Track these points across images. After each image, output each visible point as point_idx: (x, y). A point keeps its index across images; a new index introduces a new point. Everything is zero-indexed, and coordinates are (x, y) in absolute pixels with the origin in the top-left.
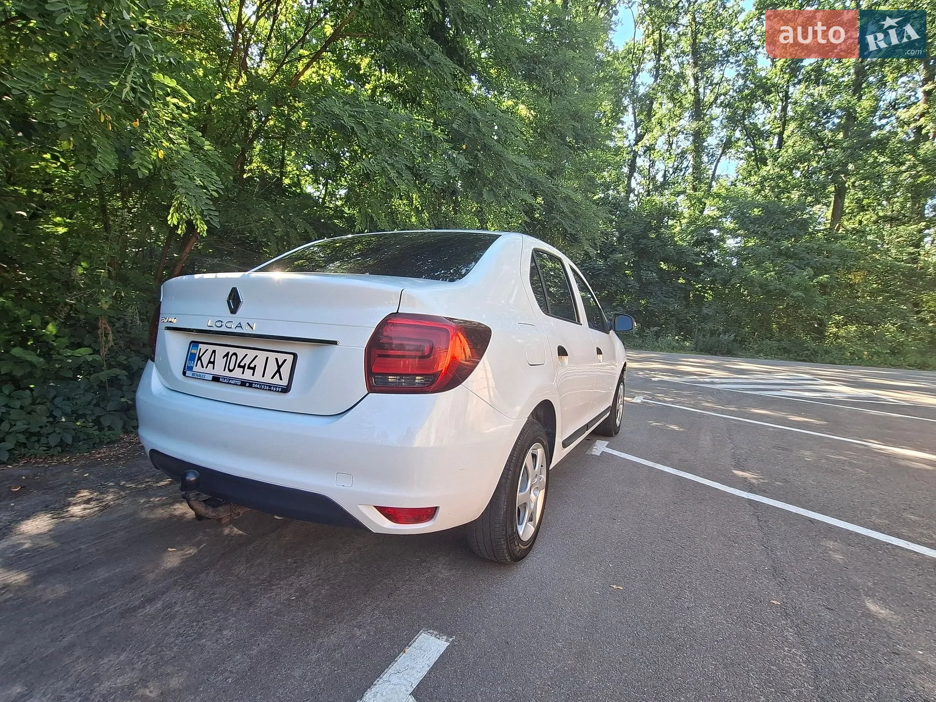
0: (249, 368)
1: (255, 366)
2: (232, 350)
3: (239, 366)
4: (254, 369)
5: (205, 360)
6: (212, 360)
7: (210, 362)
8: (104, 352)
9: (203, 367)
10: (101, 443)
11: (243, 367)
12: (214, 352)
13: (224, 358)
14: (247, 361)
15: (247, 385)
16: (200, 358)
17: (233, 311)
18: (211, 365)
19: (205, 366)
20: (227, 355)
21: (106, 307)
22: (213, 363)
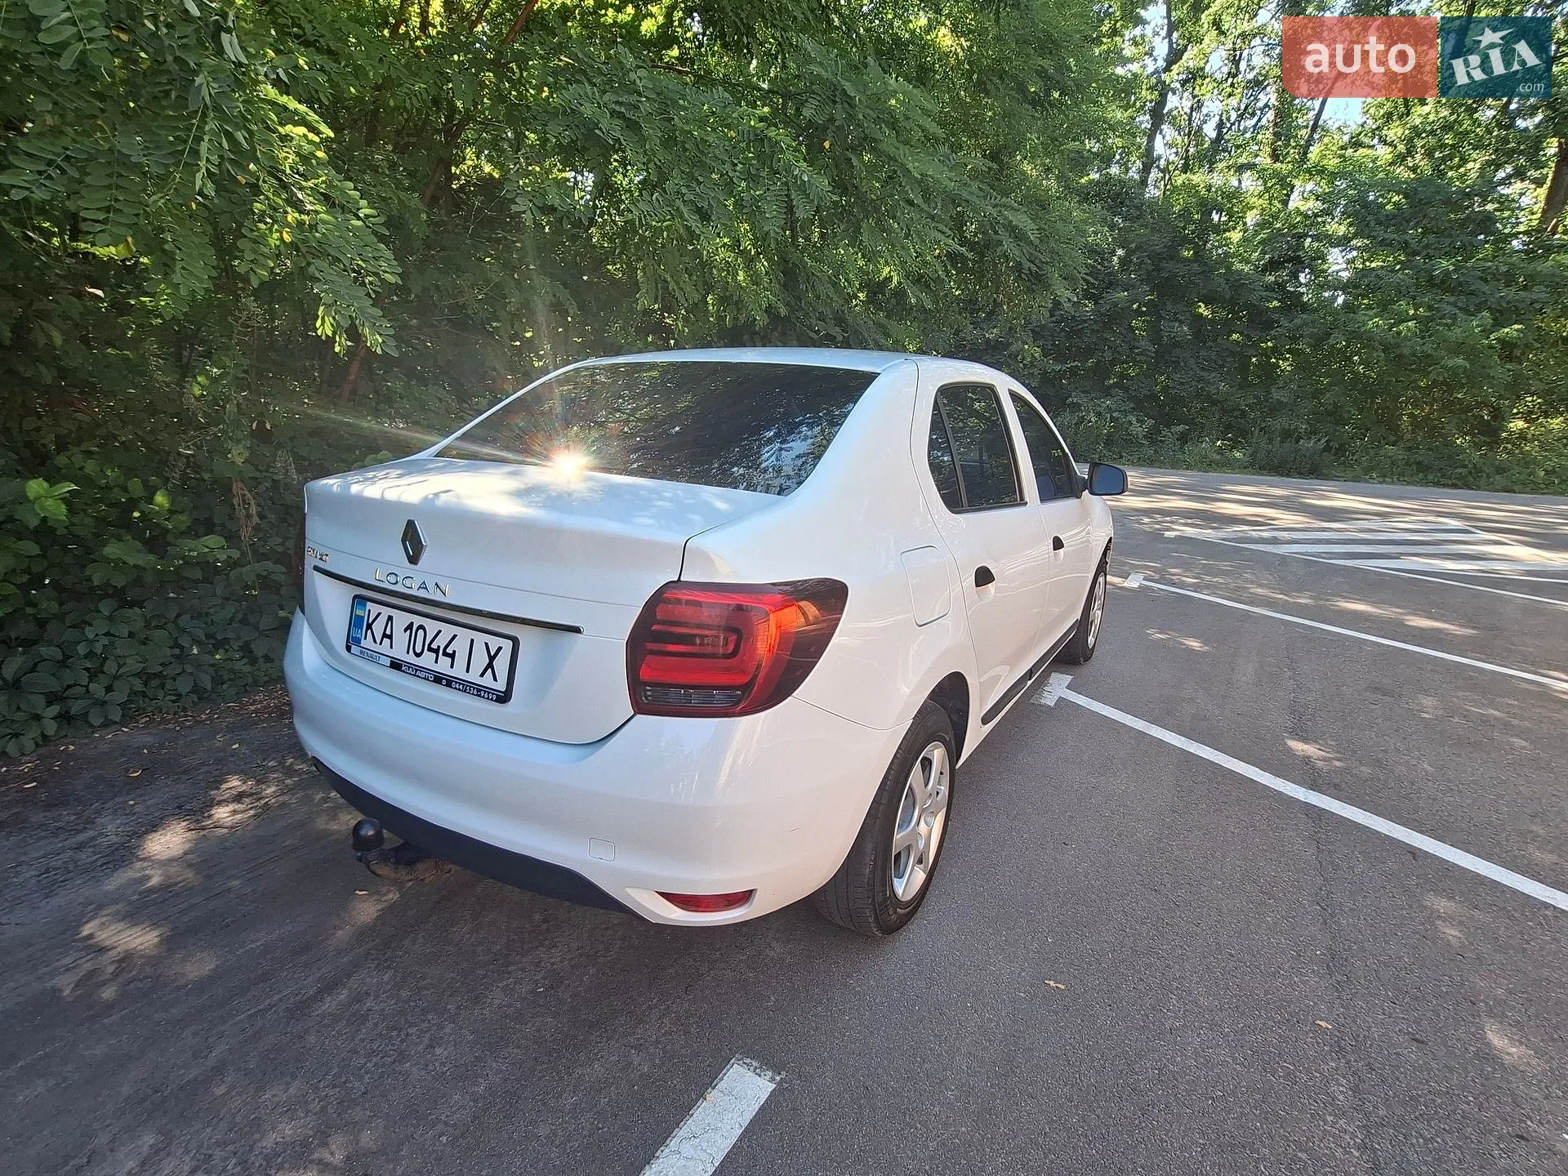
0: (445, 654)
1: (454, 652)
2: (418, 621)
3: (430, 649)
4: (452, 656)
5: (378, 628)
6: (388, 632)
7: (385, 635)
8: (245, 533)
9: (375, 642)
10: (256, 683)
11: (436, 651)
12: (390, 618)
13: (405, 631)
14: (441, 642)
15: (444, 682)
16: (369, 626)
17: (413, 560)
18: (386, 641)
19: (378, 641)
20: (410, 627)
21: (239, 460)
22: (390, 637)
